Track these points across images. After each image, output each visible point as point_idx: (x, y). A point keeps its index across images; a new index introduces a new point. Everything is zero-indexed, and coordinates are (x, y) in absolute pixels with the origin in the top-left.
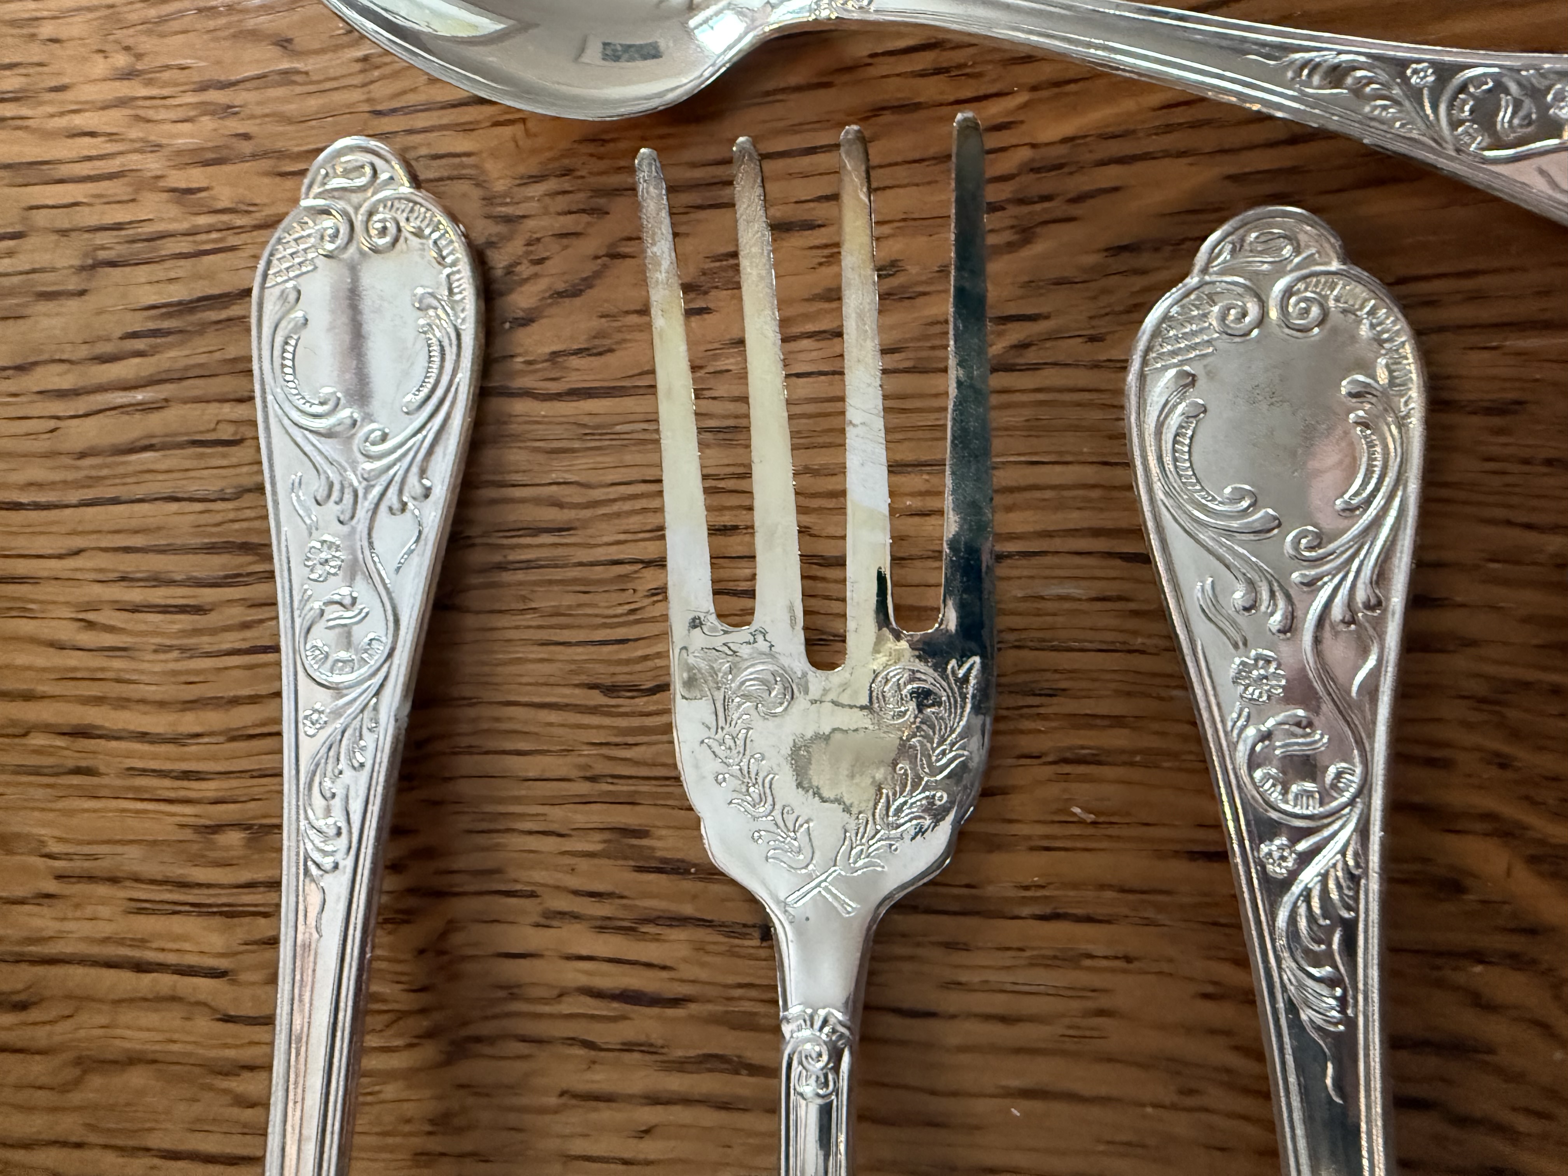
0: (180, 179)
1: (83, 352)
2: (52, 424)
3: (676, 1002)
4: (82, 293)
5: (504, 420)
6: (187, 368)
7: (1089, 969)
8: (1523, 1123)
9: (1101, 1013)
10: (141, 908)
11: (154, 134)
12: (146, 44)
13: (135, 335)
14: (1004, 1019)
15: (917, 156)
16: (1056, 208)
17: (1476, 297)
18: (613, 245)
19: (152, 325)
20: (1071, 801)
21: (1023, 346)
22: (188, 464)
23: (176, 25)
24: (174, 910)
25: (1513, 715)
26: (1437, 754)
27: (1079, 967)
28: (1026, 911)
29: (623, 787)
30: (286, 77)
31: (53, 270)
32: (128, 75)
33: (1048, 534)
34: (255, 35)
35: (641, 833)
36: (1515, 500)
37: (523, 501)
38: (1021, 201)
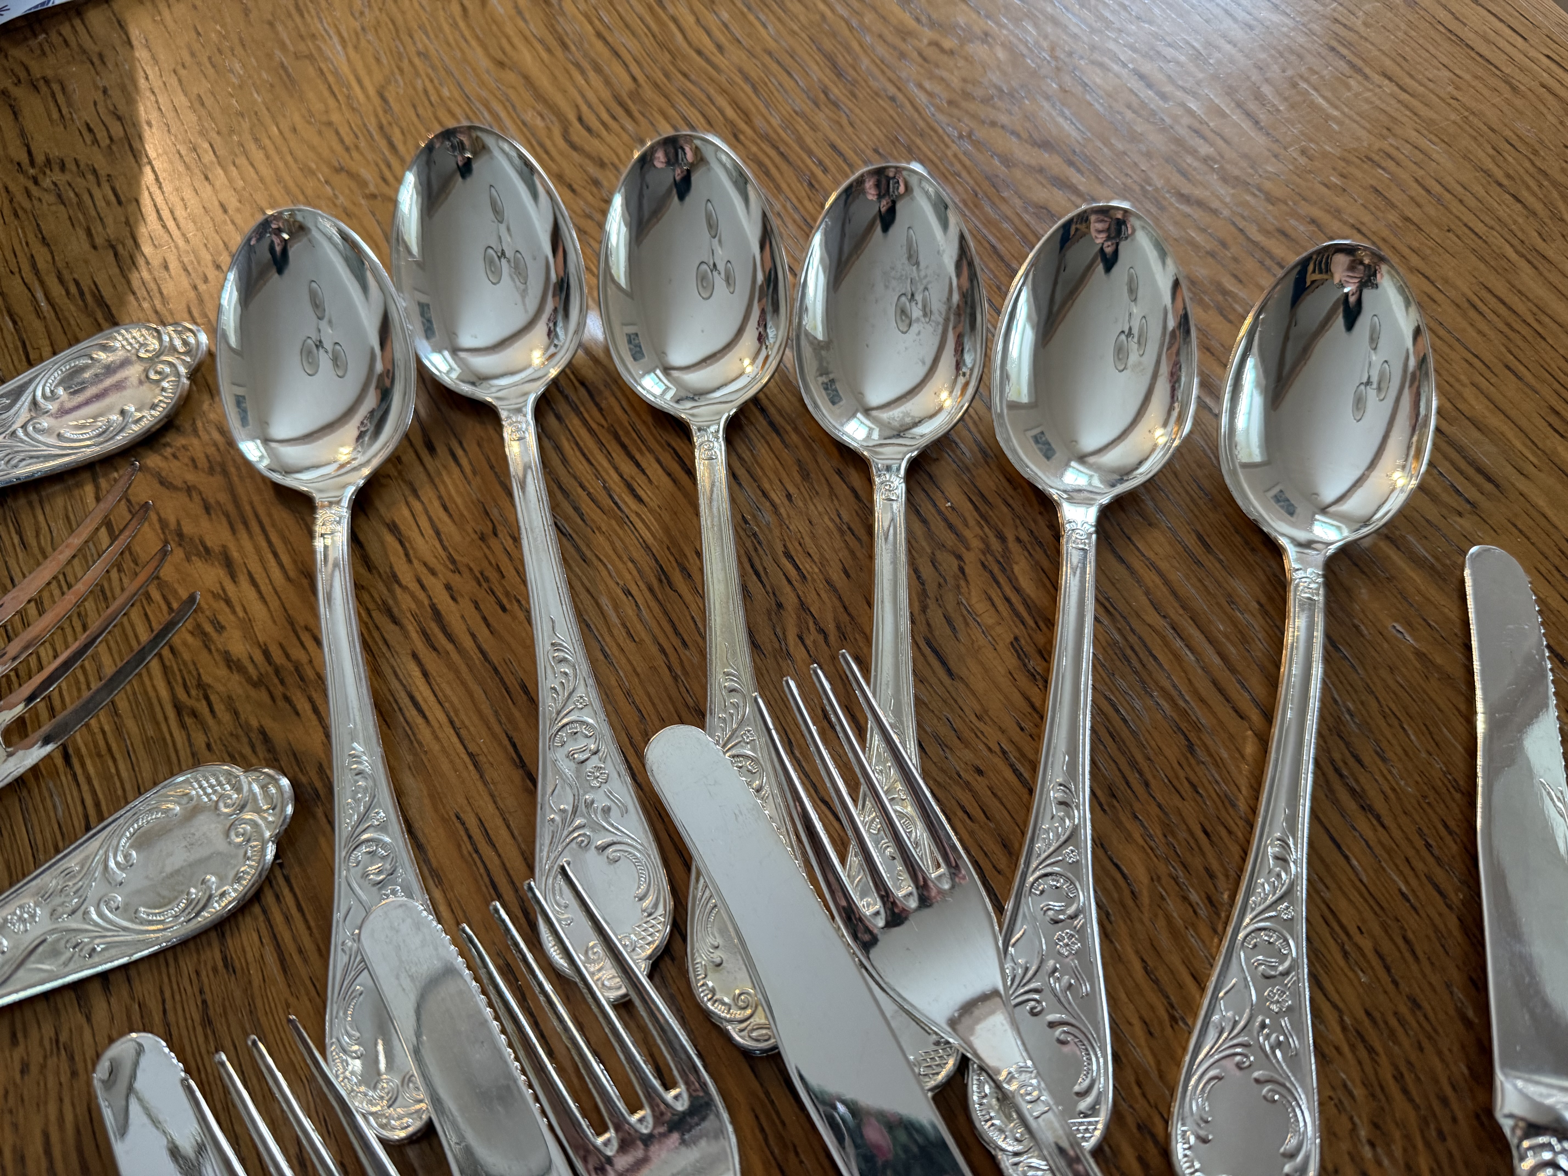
0: (172, 260)
1: (60, 264)
2: (16, 270)
4: (95, 247)
5: (80, 485)
6: (66, 319)
13: (77, 283)
15: (288, 606)
16: (278, 690)
18: (195, 487)
19: (86, 290)
21: (194, 714)
22: (11, 346)
25: (52, 1061)
26: (20, 1035)
31: (104, 228)
37: (35, 517)
38: (277, 672)
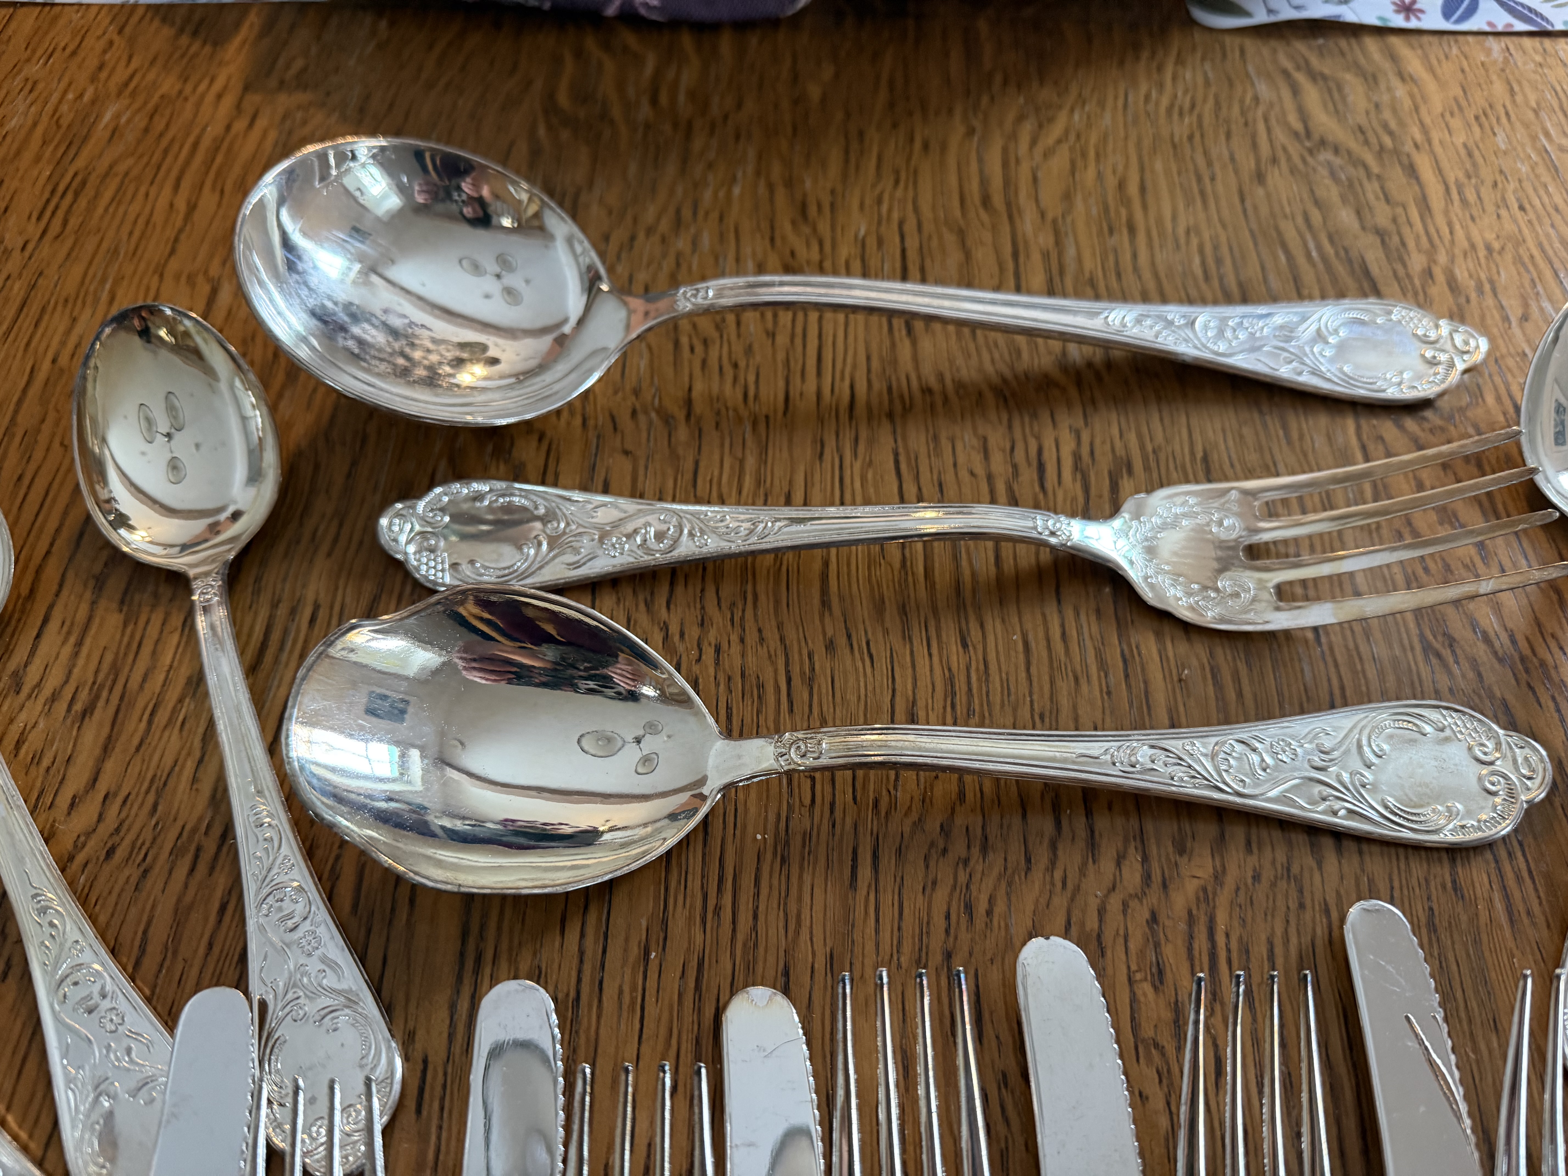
0: (1438, 272)
1: (1333, 229)
2: (1290, 216)
3: (1042, 486)
4: (1364, 228)
5: (1342, 415)
6: (1335, 274)
7: (1099, 677)
8: (1058, 875)
9: (1076, 679)
10: (1046, 256)
11: (1460, 259)
12: (1509, 256)
14: (1064, 635)
16: (1523, 677)
17: (1519, 879)
20: (1190, 668)
23: (1522, 270)
24: (1048, 271)
25: (1282, 885)
26: (1254, 846)
27: (1099, 670)
28: (1125, 647)
29: (1153, 464)
30: (1506, 319)
31: (1373, 216)
32: (1489, 248)
33: (1336, 665)
34: (1526, 305)
35: (1130, 472)
36: (1406, 892)
38: (1522, 659)
